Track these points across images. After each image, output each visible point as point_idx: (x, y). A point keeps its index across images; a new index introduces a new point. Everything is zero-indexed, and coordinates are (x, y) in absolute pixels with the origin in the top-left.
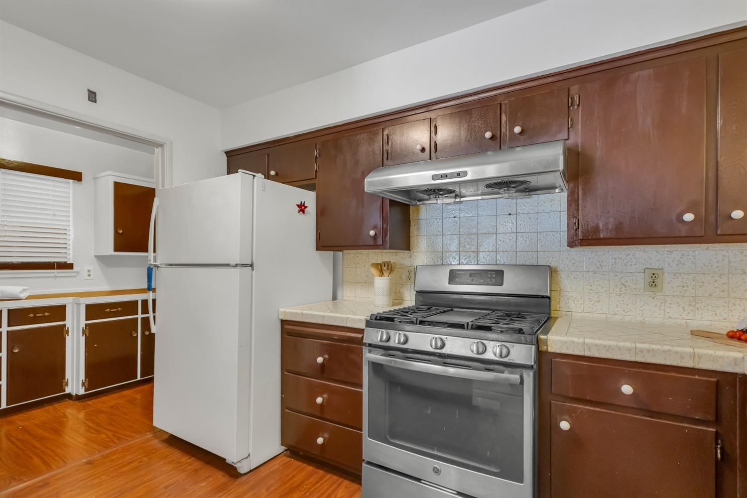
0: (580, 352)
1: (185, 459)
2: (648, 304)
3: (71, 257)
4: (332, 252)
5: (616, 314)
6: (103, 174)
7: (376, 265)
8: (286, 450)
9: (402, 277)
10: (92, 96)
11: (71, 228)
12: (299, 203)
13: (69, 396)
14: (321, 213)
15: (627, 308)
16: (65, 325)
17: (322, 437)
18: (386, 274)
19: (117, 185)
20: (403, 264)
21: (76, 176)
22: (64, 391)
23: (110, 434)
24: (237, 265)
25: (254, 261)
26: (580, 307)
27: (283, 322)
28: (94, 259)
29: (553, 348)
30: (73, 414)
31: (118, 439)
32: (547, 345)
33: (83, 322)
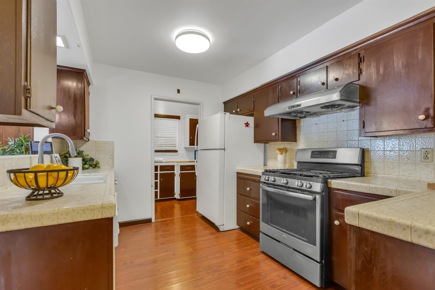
0: (345, 188)
1: (205, 223)
2: (424, 170)
3: (177, 148)
4: (263, 144)
5: (403, 176)
6: (187, 116)
7: (280, 150)
8: (240, 228)
9: (293, 155)
10: (179, 91)
11: (177, 137)
12: (246, 123)
13: (175, 199)
14: (256, 126)
15: (410, 172)
16: (174, 173)
17: (250, 222)
18: (284, 154)
19: (190, 119)
20: (294, 149)
21: (178, 118)
22: (174, 197)
23: (185, 212)
24: (218, 149)
25: (225, 148)
26: (382, 171)
27: (238, 173)
28: (184, 149)
29: (333, 186)
30: (177, 206)
31: (187, 213)
32: (331, 184)
33: (179, 172)
